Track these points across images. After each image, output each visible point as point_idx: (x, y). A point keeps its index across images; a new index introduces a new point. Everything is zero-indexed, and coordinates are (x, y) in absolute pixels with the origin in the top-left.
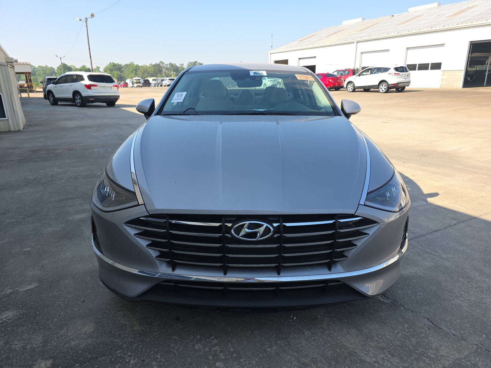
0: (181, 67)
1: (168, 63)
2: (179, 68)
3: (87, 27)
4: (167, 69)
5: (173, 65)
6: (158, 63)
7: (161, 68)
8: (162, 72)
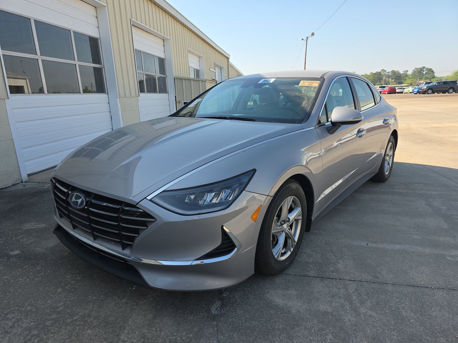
0: (405, 74)
1: (390, 71)
2: (402, 75)
3: (307, 45)
4: (389, 77)
5: (395, 72)
6: (379, 71)
7: (381, 76)
8: (381, 80)
